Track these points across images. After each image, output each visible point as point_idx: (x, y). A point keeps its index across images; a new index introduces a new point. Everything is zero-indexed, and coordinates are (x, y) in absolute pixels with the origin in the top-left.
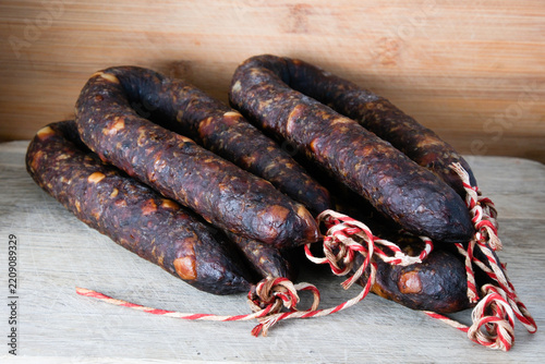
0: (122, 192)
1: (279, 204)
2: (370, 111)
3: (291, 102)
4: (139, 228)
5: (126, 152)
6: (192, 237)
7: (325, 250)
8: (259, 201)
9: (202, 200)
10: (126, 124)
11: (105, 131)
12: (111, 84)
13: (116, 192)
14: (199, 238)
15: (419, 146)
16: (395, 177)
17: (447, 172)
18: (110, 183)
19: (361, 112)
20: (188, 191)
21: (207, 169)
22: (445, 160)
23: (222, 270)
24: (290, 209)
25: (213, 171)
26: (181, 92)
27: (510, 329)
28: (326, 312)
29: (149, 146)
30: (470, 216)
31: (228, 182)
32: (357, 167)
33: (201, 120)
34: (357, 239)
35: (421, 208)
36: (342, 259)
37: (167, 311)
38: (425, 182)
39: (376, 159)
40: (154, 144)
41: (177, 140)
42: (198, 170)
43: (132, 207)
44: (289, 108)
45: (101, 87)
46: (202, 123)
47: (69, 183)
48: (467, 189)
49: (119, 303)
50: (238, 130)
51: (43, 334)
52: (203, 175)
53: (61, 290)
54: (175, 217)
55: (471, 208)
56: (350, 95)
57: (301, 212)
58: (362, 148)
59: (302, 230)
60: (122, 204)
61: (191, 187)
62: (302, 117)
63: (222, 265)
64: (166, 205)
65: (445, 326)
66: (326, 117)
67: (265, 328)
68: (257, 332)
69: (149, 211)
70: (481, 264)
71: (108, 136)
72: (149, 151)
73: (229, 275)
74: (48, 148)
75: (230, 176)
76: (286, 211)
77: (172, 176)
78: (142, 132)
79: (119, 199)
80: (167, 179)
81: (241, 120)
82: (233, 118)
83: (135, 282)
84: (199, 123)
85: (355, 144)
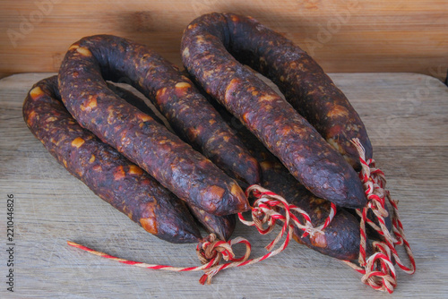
0: (99, 158)
1: (217, 185)
2: (293, 71)
3: (228, 75)
4: (112, 190)
5: (100, 127)
6: (152, 201)
7: (253, 217)
8: (201, 181)
9: (159, 173)
10: (98, 103)
11: (83, 108)
12: (86, 58)
13: (93, 159)
14: (159, 203)
15: (329, 115)
16: (306, 157)
17: (348, 145)
18: (89, 150)
19: (287, 70)
20: (149, 166)
21: (161, 150)
22: (348, 133)
23: (176, 229)
24: (226, 189)
25: (166, 152)
26: (142, 60)
27: (392, 281)
28: (256, 260)
29: (116, 125)
30: (364, 189)
31: (177, 164)
32: (278, 144)
33: (158, 89)
34: (277, 209)
35: (325, 186)
36: (267, 222)
37: (136, 262)
38: (329, 163)
39: (292, 140)
40: (120, 123)
41: (138, 120)
42: (155, 150)
43: (106, 172)
44: (227, 80)
45: (78, 62)
46: (158, 92)
47: (57, 144)
48: (362, 164)
49: (100, 254)
50: (186, 102)
51: (44, 289)
52: (158, 154)
53: (56, 241)
54: (139, 183)
55: (364, 182)
56: (278, 51)
57: (234, 191)
58: (282, 128)
59: (235, 204)
60: (98, 169)
61: (150, 163)
62: (237, 90)
63: (176, 226)
64: (132, 172)
65: (346, 268)
66: (255, 94)
67: (210, 278)
68: (203, 280)
69: (119, 177)
70: (372, 225)
71: (85, 112)
72: (117, 129)
73: (182, 233)
74: (39, 109)
75: (179, 158)
76: (222, 191)
77: (135, 151)
78: (111, 111)
79: (96, 164)
80: (132, 152)
81: (189, 90)
82: (183, 89)
83: (112, 230)
84: (156, 92)
85: (277, 123)
